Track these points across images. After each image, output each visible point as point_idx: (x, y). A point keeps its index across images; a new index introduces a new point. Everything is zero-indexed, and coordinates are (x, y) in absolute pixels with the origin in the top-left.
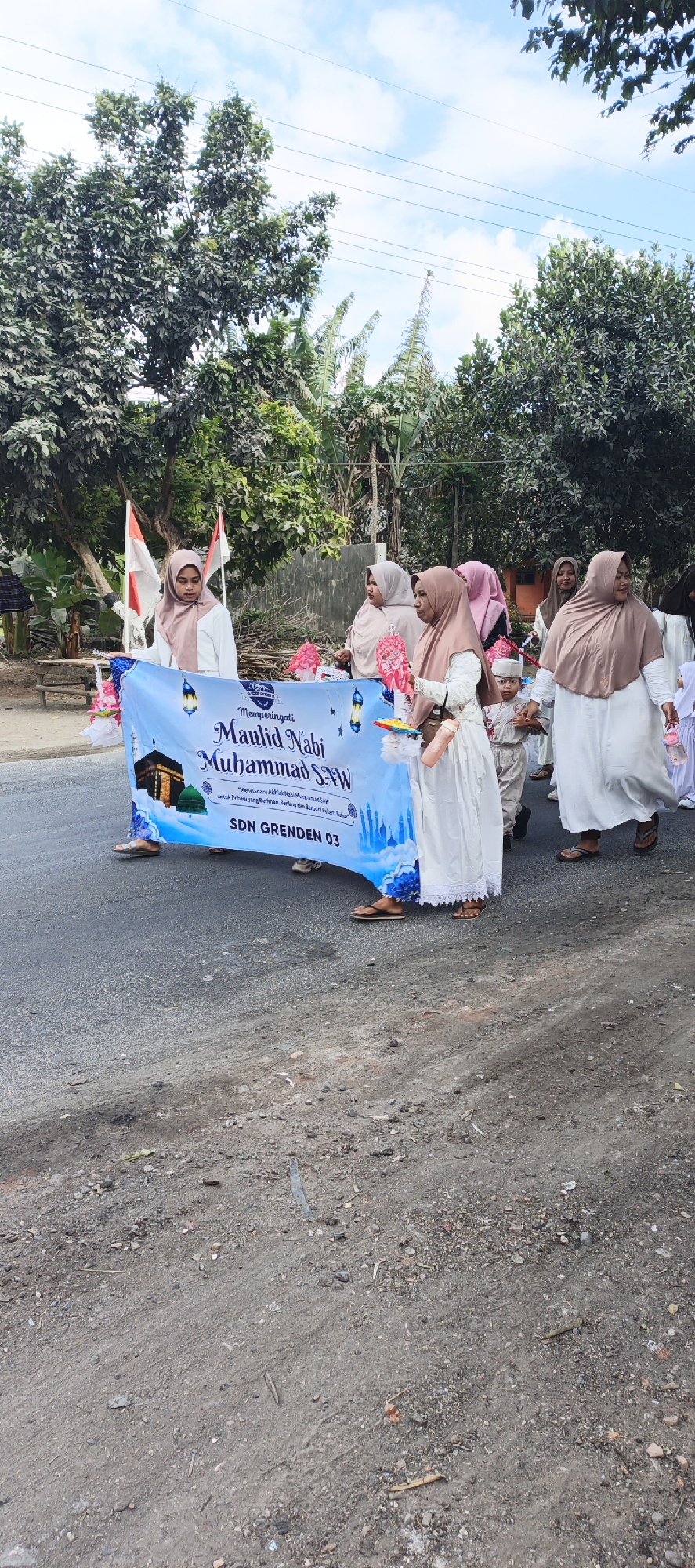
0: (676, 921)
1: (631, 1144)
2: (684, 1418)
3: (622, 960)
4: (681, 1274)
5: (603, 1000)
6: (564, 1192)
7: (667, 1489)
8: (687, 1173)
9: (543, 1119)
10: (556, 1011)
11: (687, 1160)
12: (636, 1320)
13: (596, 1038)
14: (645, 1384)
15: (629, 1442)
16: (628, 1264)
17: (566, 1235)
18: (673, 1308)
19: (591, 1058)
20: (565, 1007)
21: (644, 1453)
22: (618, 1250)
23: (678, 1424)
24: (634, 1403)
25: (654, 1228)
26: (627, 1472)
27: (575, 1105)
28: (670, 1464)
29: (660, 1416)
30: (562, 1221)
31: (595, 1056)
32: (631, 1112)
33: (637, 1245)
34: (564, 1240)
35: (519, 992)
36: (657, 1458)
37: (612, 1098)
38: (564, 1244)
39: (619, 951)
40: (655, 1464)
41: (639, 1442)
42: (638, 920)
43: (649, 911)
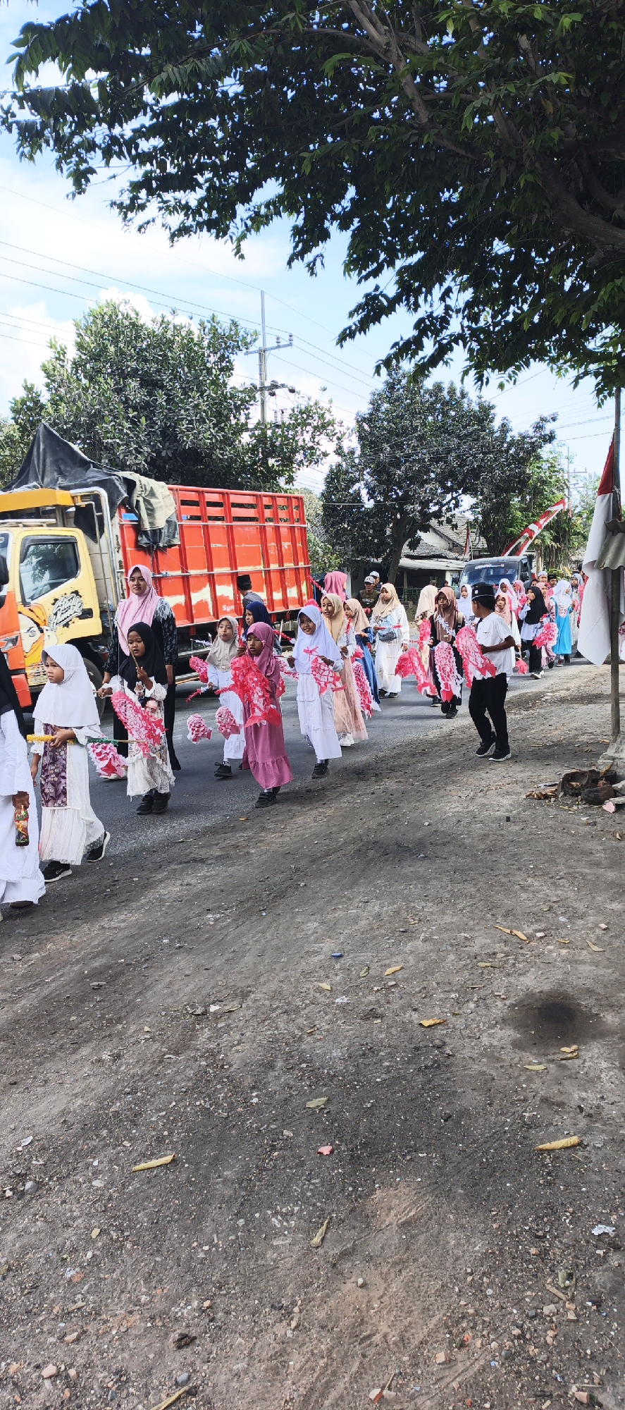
0: (179, 882)
1: (93, 1090)
2: (85, 1332)
3: (123, 925)
4: (110, 1199)
5: (97, 963)
6: (20, 1149)
7: (54, 1403)
8: (136, 1105)
9: (15, 1083)
10: (53, 980)
11: (139, 1094)
12: (59, 1253)
13: (82, 1000)
14: (55, 1311)
15: (28, 1370)
16: (64, 1202)
17: (11, 1190)
18: (96, 1232)
19: (74, 1018)
20: (61, 976)
21: (40, 1376)
22: (59, 1191)
23: (78, 1340)
24: (42, 1332)
25: (96, 1163)
26: (19, 1400)
27: (48, 1065)
28: (61, 1380)
29: (61, 1338)
30: (10, 1177)
31: (78, 1015)
32: (99, 1061)
33: (75, 1182)
34: (9, 1193)
35: (21, 969)
36: (50, 1377)
37: (85, 1051)
38: (8, 1198)
39: (123, 917)
40: (47, 1384)
41: (38, 1367)
42: (147, 886)
43: (159, 876)
